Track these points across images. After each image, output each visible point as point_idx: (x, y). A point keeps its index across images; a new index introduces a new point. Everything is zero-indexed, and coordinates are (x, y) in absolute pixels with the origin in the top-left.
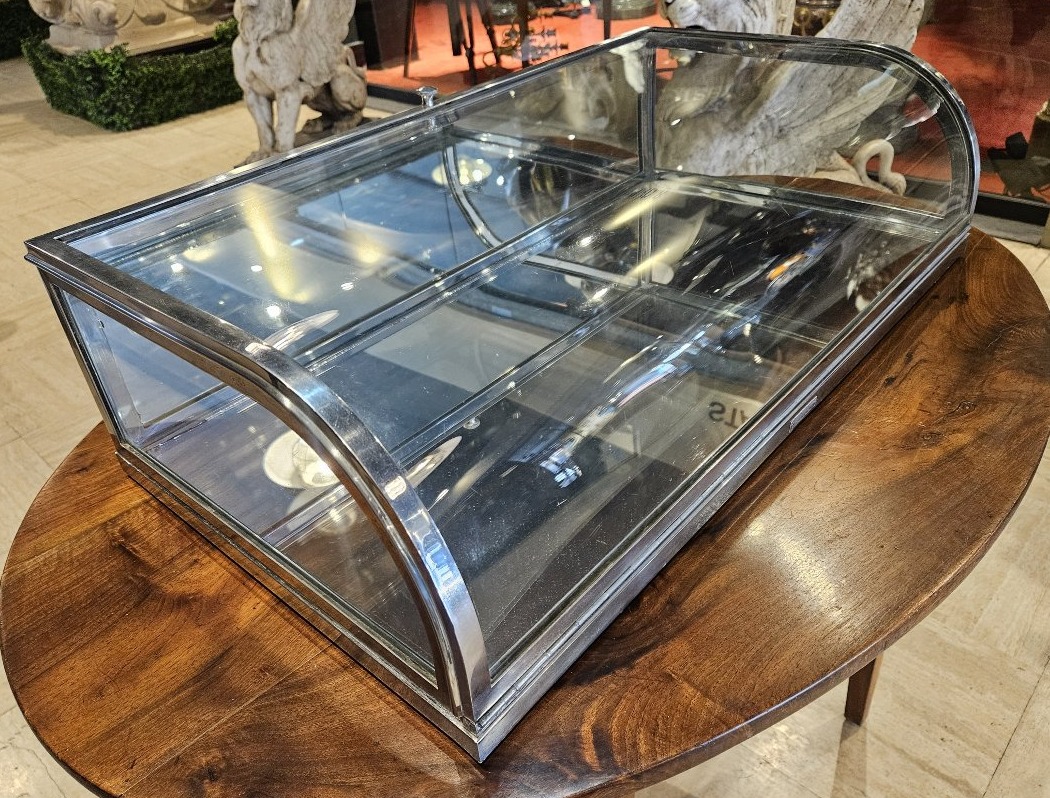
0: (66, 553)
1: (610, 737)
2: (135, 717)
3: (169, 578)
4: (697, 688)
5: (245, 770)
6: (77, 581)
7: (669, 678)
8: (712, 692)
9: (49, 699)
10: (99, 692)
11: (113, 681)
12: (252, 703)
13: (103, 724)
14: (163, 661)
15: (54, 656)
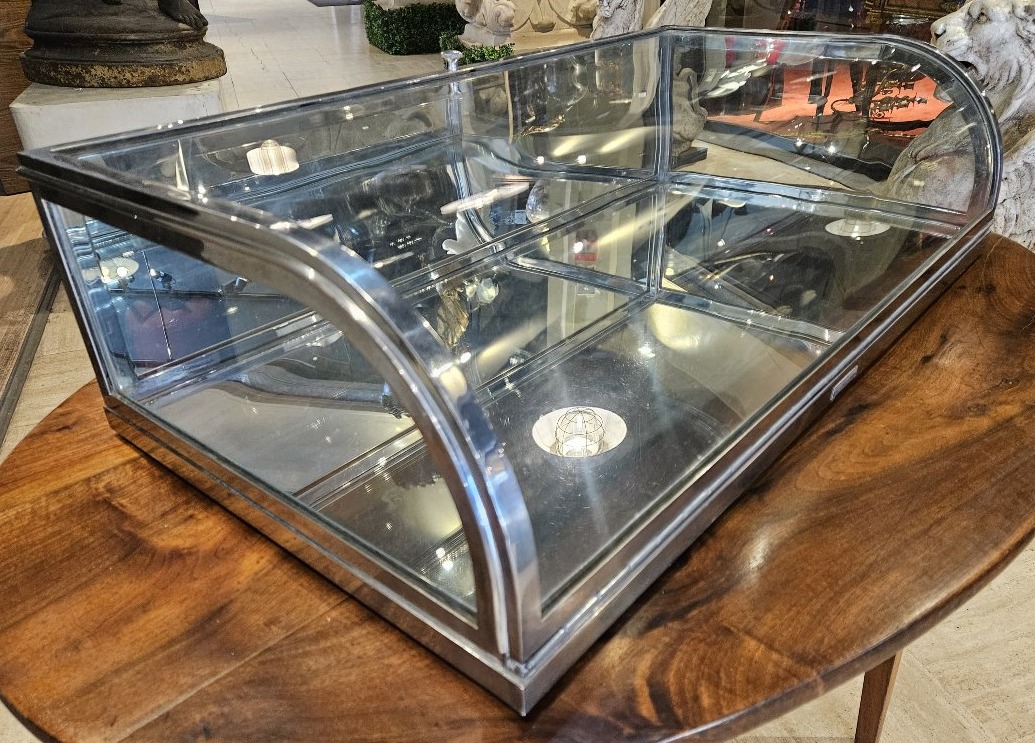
0: (41, 507)
1: (667, 691)
2: (117, 672)
3: (160, 532)
4: (760, 641)
5: (247, 727)
6: (54, 534)
7: (727, 631)
8: (777, 645)
9: (16, 653)
10: (76, 646)
11: (92, 635)
12: (255, 658)
13: (78, 679)
14: (152, 615)
15: (23, 610)
